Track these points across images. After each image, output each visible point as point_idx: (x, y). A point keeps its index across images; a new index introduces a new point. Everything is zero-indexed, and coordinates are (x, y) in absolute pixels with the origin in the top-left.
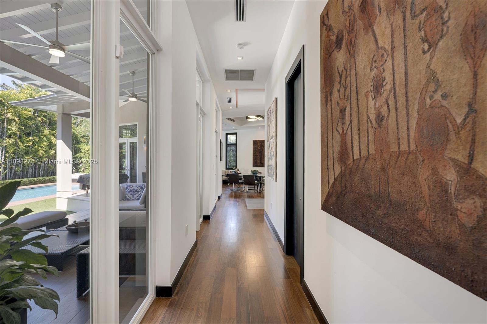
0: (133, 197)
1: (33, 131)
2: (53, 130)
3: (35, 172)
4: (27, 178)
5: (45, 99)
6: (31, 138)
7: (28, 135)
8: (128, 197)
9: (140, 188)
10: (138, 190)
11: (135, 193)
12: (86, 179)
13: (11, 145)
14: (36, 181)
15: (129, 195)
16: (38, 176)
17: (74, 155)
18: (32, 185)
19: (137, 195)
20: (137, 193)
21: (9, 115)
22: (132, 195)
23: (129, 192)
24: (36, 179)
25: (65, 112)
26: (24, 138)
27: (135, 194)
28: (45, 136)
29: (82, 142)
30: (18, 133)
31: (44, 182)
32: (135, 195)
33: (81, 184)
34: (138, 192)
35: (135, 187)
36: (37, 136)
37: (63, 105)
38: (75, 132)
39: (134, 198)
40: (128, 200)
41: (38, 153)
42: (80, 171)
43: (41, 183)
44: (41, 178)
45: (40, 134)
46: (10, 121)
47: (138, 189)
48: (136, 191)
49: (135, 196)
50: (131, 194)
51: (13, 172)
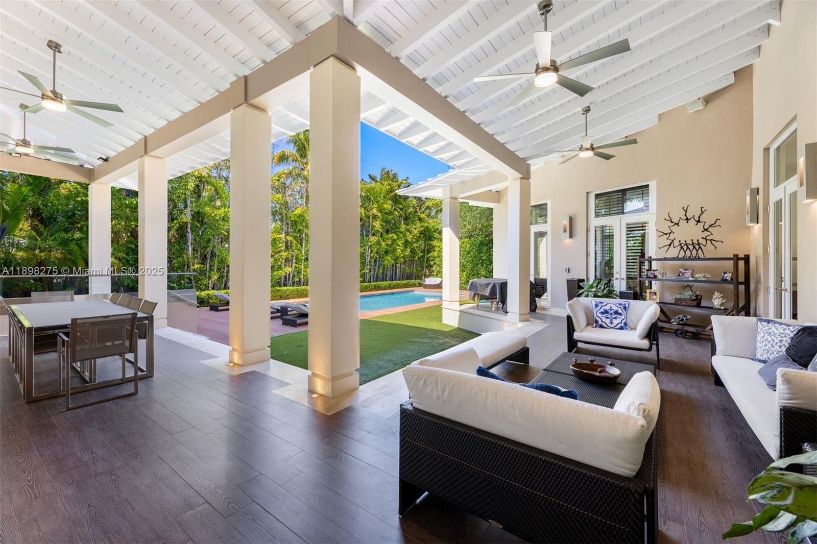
0: (611, 323)
1: (391, 227)
2: (408, 225)
3: (392, 275)
4: (386, 281)
5: (439, 180)
6: (391, 236)
7: (388, 232)
8: (602, 321)
9: (622, 307)
10: (620, 311)
11: (614, 316)
12: (480, 286)
13: (375, 244)
14: (394, 285)
15: (604, 319)
16: (396, 280)
17: (427, 255)
18: (391, 289)
19: (619, 321)
20: (619, 316)
21: (375, 210)
22: (609, 320)
23: (602, 313)
24: (394, 282)
25: (453, 196)
26: (385, 235)
27: (615, 318)
28: (401, 232)
29: (435, 238)
30: (381, 230)
31: (401, 287)
32: (614, 320)
33: (471, 292)
34: (620, 314)
35: (612, 305)
36: (395, 233)
37: (451, 187)
38: (429, 225)
39: (613, 325)
40: (601, 326)
41: (395, 253)
42: (433, 275)
43: (398, 288)
44: (398, 282)
45: (398, 230)
46: (375, 217)
47: (618, 309)
48: (616, 312)
49: (615, 322)
50: (607, 318)
51: (375, 274)
